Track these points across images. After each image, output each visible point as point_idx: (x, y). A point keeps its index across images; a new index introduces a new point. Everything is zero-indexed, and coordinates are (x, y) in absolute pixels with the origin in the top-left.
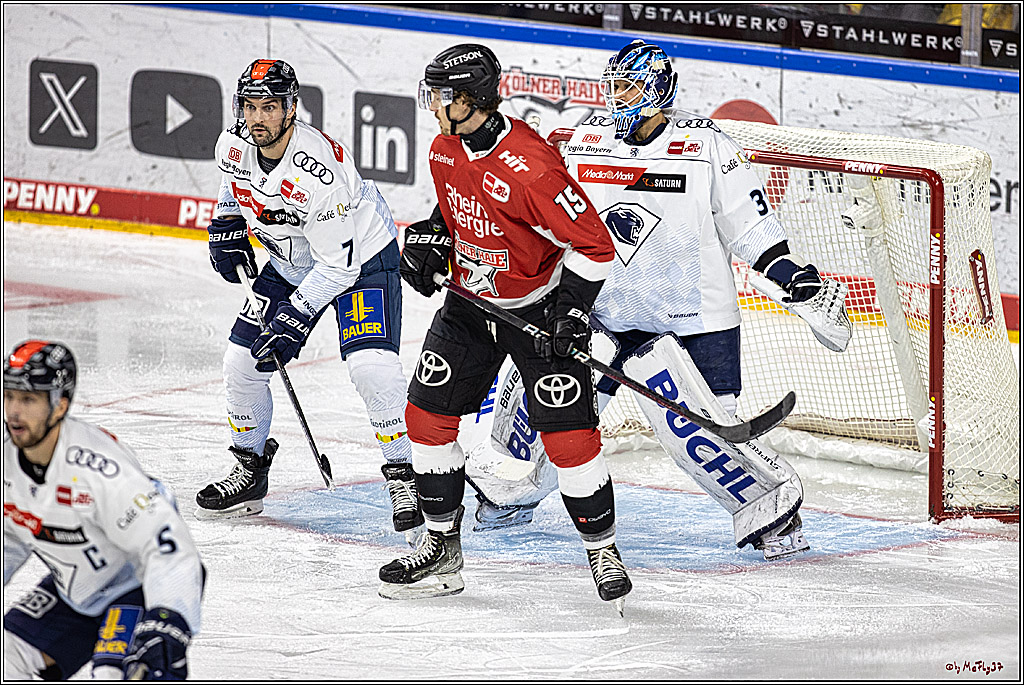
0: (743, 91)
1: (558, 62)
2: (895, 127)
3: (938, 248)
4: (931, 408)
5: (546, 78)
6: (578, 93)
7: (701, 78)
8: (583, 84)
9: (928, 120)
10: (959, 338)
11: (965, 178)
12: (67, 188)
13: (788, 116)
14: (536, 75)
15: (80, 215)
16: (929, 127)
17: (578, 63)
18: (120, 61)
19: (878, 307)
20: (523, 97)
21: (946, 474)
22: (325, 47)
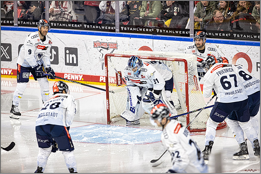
0: (145, 44)
1: (107, 40)
2: (177, 50)
3: (187, 75)
5: (104, 43)
6: (111, 46)
7: (136, 42)
8: (112, 44)
12: (6, 69)
13: (154, 49)
14: (102, 42)
15: (9, 75)
17: (111, 40)
18: (16, 43)
20: (100, 47)
22: (58, 38)
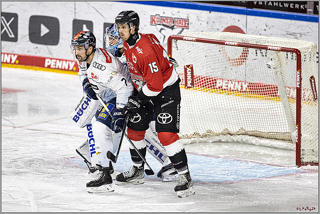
0: (233, 22)
1: (172, 13)
2: (285, 35)
3: (299, 75)
4: (297, 129)
5: (168, 18)
6: (178, 23)
7: (219, 18)
8: (180, 20)
9: (296, 32)
10: (306, 105)
11: (308, 52)
12: (8, 54)
13: (249, 31)
14: (164, 17)
15: (12, 64)
16: (296, 34)
17: (178, 13)
18: (25, 12)
19: (279, 95)
20: (160, 24)
21: (301, 151)
22: (94, 8)
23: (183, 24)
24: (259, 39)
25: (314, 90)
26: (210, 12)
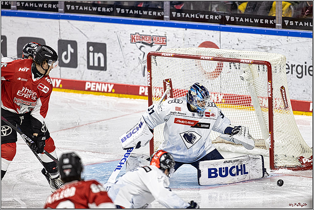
0: (208, 38)
1: (150, 31)
2: (256, 48)
3: (270, 86)
4: (270, 136)
5: (147, 36)
6: (157, 40)
7: (195, 35)
8: (158, 38)
9: (266, 46)
10: (278, 114)
11: (278, 64)
13: (222, 46)
14: (143, 35)
16: (267, 48)
17: (156, 31)
18: (13, 34)
19: (252, 105)
20: (140, 42)
21: (275, 156)
22: (77, 28)
23: (161, 42)
24: (232, 54)
25: (285, 99)
26: (186, 30)
